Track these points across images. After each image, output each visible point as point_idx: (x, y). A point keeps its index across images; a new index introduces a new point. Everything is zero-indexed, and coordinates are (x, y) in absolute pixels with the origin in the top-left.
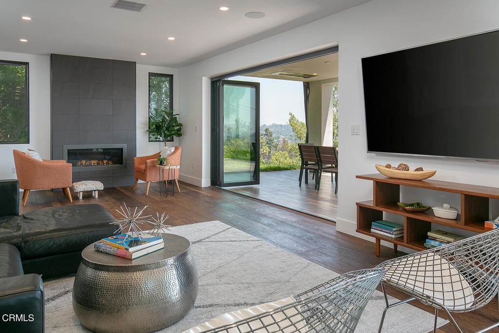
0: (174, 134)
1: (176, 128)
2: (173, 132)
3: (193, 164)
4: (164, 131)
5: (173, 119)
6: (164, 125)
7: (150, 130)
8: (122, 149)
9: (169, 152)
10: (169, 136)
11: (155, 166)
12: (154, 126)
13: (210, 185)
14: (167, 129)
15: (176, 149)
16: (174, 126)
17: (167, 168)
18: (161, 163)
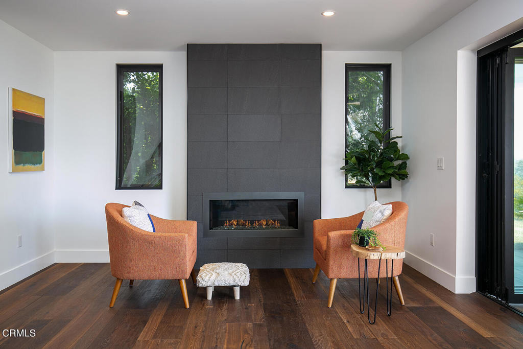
0: (393, 175)
1: (397, 163)
2: (390, 172)
3: (432, 236)
4: (372, 169)
5: (391, 146)
6: (374, 157)
7: (348, 168)
8: (297, 201)
9: (380, 215)
10: (381, 178)
11: (349, 247)
12: (354, 159)
13: (475, 290)
14: (379, 164)
15: (397, 207)
16: (391, 160)
17: (374, 256)
18: (363, 242)
